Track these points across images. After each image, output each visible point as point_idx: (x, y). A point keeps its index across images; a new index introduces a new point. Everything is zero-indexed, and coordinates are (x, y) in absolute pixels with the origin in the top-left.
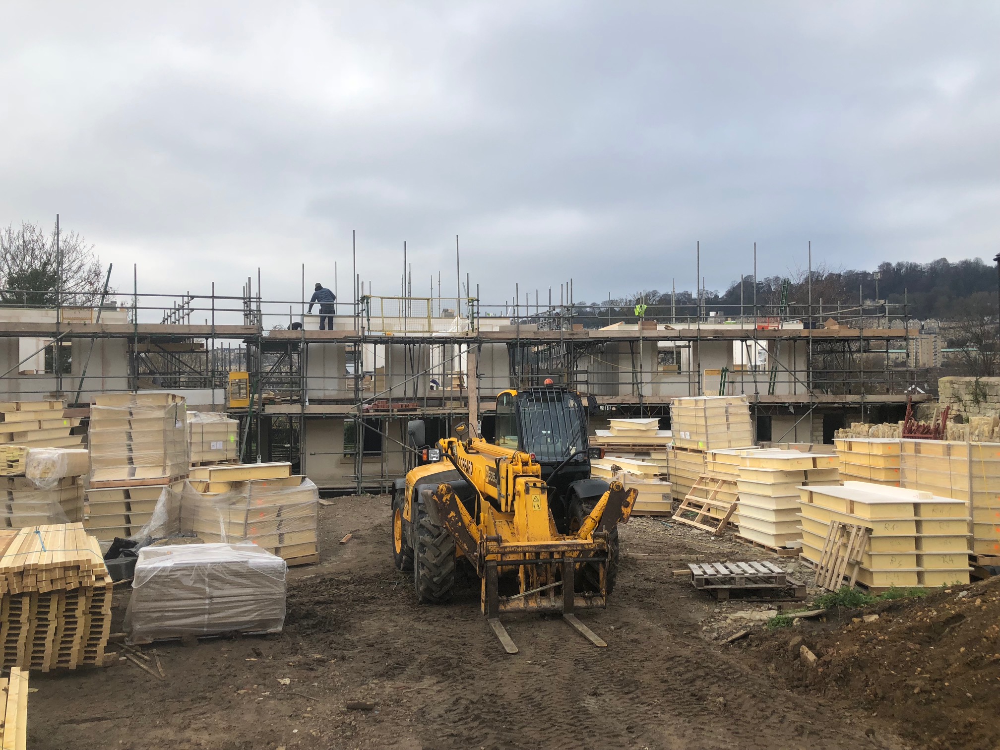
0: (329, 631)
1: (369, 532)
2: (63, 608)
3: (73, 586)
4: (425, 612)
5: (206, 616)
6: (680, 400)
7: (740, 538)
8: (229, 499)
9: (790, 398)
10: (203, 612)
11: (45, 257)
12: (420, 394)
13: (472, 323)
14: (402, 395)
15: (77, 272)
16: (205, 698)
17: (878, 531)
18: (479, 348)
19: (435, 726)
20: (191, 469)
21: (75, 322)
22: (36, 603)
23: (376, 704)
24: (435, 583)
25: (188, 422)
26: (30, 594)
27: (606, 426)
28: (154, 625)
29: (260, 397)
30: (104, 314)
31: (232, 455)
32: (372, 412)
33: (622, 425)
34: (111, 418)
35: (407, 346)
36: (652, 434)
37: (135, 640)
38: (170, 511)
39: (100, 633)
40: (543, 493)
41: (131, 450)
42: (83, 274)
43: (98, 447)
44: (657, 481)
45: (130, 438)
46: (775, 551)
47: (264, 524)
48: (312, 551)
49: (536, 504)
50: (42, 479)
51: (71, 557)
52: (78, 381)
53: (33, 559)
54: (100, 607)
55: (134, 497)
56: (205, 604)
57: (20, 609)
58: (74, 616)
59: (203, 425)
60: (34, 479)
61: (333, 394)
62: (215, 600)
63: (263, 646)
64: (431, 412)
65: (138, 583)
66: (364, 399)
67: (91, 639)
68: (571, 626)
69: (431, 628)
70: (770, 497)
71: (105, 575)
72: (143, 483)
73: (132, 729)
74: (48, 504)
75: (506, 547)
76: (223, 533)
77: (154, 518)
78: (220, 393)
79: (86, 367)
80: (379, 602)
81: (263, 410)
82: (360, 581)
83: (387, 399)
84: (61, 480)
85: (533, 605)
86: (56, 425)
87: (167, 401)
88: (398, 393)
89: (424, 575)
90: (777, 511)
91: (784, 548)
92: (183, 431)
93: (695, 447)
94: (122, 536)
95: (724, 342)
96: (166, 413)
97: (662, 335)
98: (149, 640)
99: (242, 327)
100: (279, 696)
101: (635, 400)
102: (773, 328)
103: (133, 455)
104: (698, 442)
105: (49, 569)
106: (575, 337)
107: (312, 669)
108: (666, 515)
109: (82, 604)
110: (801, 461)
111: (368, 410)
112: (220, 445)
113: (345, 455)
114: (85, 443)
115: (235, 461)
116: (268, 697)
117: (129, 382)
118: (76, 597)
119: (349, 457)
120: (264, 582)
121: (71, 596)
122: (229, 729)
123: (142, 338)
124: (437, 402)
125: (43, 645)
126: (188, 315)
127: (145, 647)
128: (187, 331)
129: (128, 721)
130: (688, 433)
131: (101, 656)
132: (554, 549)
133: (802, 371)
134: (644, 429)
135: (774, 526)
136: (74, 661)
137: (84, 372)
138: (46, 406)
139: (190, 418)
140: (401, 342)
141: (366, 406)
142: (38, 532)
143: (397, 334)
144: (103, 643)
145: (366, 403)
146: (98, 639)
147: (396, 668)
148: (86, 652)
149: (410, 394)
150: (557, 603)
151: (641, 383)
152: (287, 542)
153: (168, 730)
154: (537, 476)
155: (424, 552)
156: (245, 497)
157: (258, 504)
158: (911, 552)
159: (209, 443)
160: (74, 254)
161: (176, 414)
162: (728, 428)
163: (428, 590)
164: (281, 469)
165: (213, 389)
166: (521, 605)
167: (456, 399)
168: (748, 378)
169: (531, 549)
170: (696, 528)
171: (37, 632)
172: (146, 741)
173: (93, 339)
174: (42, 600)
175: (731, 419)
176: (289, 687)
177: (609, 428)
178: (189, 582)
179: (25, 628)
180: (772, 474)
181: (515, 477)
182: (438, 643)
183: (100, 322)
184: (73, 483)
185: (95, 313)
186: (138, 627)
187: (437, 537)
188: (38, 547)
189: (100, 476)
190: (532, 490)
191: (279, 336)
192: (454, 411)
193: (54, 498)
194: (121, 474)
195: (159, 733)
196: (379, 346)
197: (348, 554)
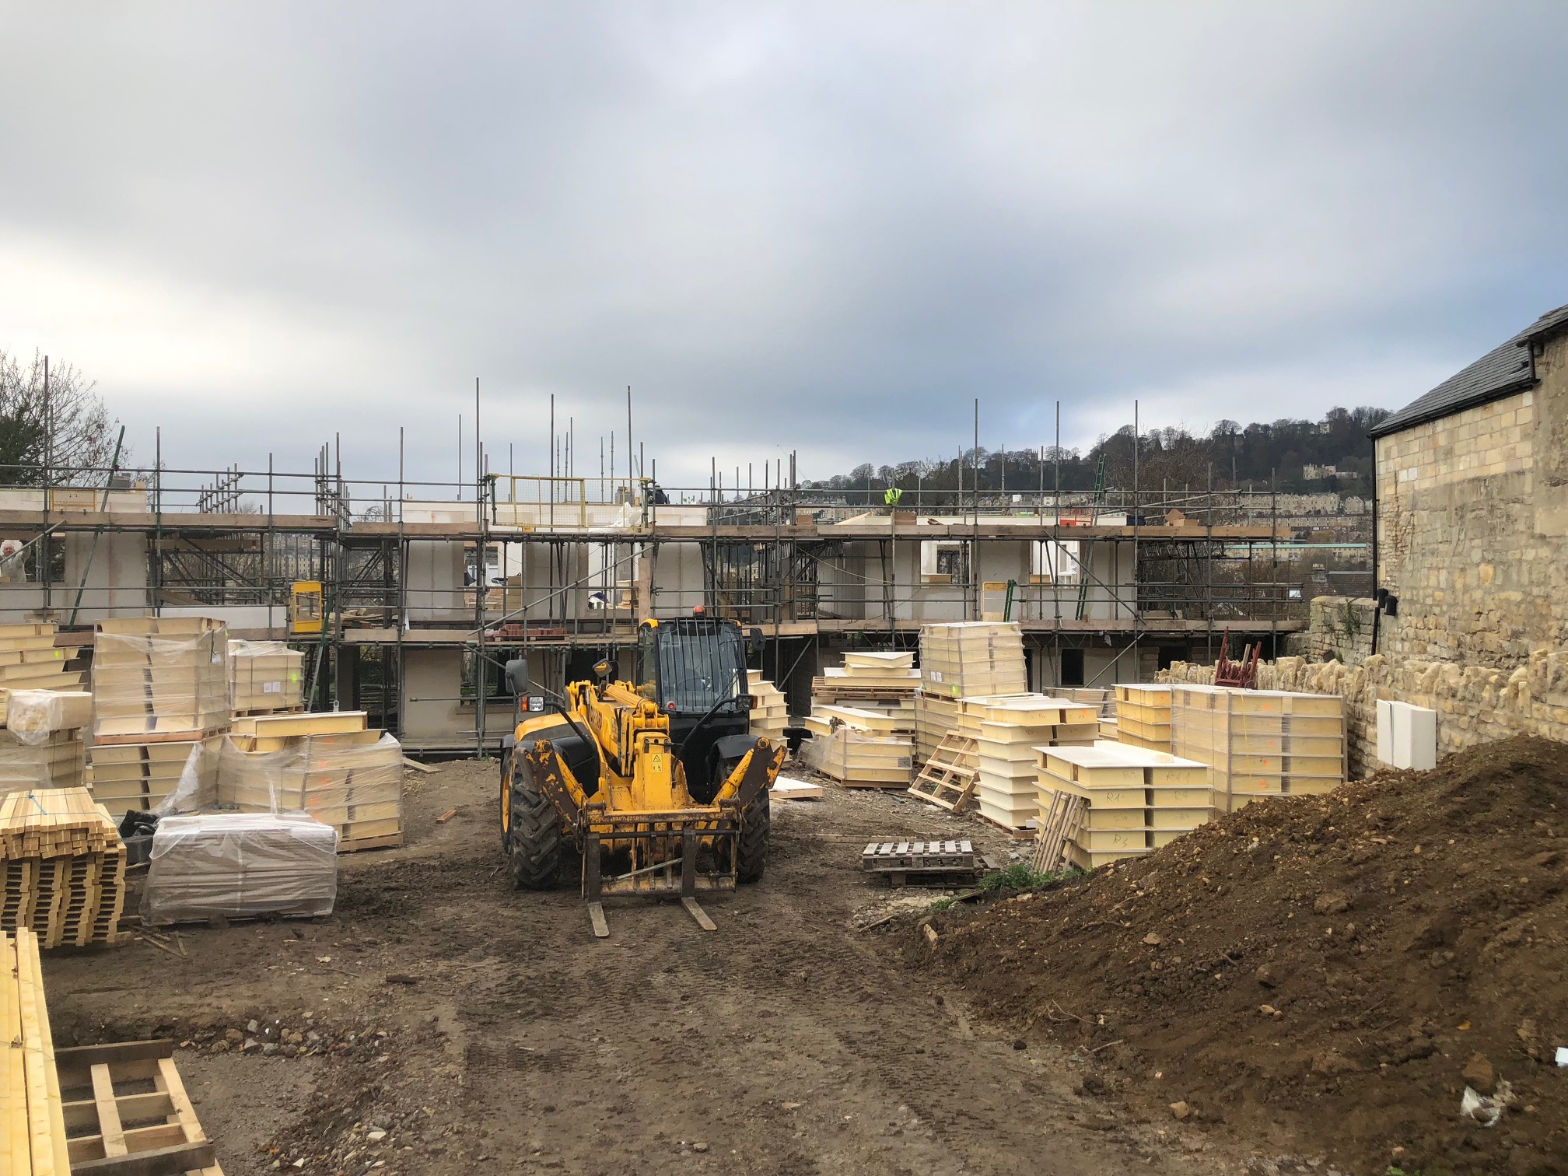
0: (392, 916)
1: (481, 808)
2: (69, 877)
3: (81, 852)
4: (518, 898)
5: (239, 894)
6: (931, 628)
7: (981, 816)
8: (281, 760)
9: (1107, 625)
10: (235, 889)
11: (20, 398)
12: (570, 614)
13: (645, 514)
14: (547, 617)
15: (69, 421)
16: (230, 973)
17: (1098, 802)
18: (655, 551)
19: (479, 997)
20: (234, 719)
21: (70, 509)
22: (37, 871)
23: (422, 979)
24: (533, 864)
25: (231, 654)
26: (30, 860)
27: (839, 662)
28: (175, 903)
29: (338, 618)
30: (113, 497)
31: (295, 701)
32: (498, 642)
33: (861, 660)
34: (123, 652)
35: (554, 545)
36: (903, 674)
37: (154, 919)
38: (202, 778)
39: (113, 906)
40: (666, 751)
41: (150, 694)
42: (80, 423)
43: (106, 689)
44: (891, 740)
45: (149, 678)
46: (1010, 832)
47: (328, 793)
48: (393, 829)
49: (656, 765)
50: (29, 731)
51: (79, 819)
52: (74, 595)
53: (33, 822)
54: (112, 877)
55: (154, 757)
56: (238, 880)
57: (20, 877)
58: (82, 887)
59: (252, 659)
60: (19, 731)
61: (446, 615)
62: (250, 875)
63: (307, 930)
64: (585, 641)
65: (156, 854)
66: (487, 622)
67: (101, 913)
68: (687, 910)
69: (519, 913)
70: (1005, 760)
71: (117, 841)
72: (166, 738)
73: (148, 996)
74: (37, 766)
75: (611, 817)
76: (274, 804)
77: (182, 783)
78: (279, 613)
79: (86, 574)
80: (466, 888)
81: (343, 636)
82: (453, 866)
83: (521, 622)
84: (53, 734)
85: (645, 886)
86: (44, 657)
87: (200, 627)
88: (540, 612)
89: (519, 853)
90: (1015, 780)
91: (1024, 828)
92: (221, 668)
93: (948, 694)
94: (138, 808)
95: (1017, 544)
96: (199, 644)
97: (922, 532)
98: (171, 922)
99: (312, 518)
100: (314, 971)
101: (883, 626)
102: (1082, 524)
103: (154, 700)
104: (951, 687)
105: (54, 831)
106: (797, 534)
107: (359, 951)
108: (902, 787)
109: (91, 872)
110: (1043, 714)
111: (492, 638)
112: (276, 688)
113: (462, 702)
114: (87, 683)
115: (298, 709)
116: (302, 972)
117: (148, 594)
118: (84, 865)
119: (468, 703)
120: (309, 855)
121: (78, 863)
122: (254, 997)
123: (167, 532)
124: (597, 626)
125: (46, 918)
126: (236, 498)
127: (165, 929)
128: (231, 523)
129: (144, 991)
130: (940, 674)
131: (112, 935)
132: (671, 819)
133: (1127, 585)
134: (890, 667)
135: (1011, 800)
136: (82, 937)
137: (84, 581)
138: (30, 631)
139: (234, 648)
140: (543, 540)
141: (490, 632)
142: (31, 797)
143: (539, 530)
144: (115, 917)
145: (490, 628)
146: (110, 913)
147: (457, 950)
148: (96, 928)
149: (556, 615)
150: (677, 885)
151: (892, 601)
152: (359, 816)
153: (188, 997)
154: (664, 731)
155: (519, 825)
156: (302, 758)
157: (319, 767)
158: (1138, 829)
159: (261, 683)
160: (66, 395)
161: (212, 644)
162: (992, 667)
163: (525, 871)
164: (352, 721)
165: (270, 606)
166: (631, 887)
167: (622, 622)
168: (1048, 595)
169: (643, 819)
170: (934, 804)
171: (39, 904)
172: (162, 1006)
173: (96, 534)
174: (45, 867)
175: (997, 655)
176: (329, 964)
177: (843, 665)
178: (218, 853)
179: (25, 899)
180: (1009, 731)
181: (636, 732)
182: (517, 927)
183: (107, 510)
184: (70, 738)
185: (100, 496)
186: (156, 904)
187: (536, 806)
188: (36, 810)
189: (107, 728)
190: (652, 748)
191: (366, 531)
192: (617, 641)
193: (45, 758)
194: (136, 727)
195: (177, 999)
196: (511, 545)
197: (445, 835)
